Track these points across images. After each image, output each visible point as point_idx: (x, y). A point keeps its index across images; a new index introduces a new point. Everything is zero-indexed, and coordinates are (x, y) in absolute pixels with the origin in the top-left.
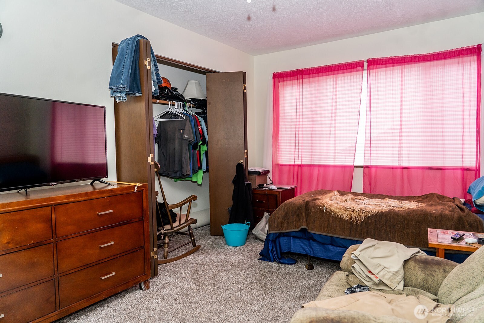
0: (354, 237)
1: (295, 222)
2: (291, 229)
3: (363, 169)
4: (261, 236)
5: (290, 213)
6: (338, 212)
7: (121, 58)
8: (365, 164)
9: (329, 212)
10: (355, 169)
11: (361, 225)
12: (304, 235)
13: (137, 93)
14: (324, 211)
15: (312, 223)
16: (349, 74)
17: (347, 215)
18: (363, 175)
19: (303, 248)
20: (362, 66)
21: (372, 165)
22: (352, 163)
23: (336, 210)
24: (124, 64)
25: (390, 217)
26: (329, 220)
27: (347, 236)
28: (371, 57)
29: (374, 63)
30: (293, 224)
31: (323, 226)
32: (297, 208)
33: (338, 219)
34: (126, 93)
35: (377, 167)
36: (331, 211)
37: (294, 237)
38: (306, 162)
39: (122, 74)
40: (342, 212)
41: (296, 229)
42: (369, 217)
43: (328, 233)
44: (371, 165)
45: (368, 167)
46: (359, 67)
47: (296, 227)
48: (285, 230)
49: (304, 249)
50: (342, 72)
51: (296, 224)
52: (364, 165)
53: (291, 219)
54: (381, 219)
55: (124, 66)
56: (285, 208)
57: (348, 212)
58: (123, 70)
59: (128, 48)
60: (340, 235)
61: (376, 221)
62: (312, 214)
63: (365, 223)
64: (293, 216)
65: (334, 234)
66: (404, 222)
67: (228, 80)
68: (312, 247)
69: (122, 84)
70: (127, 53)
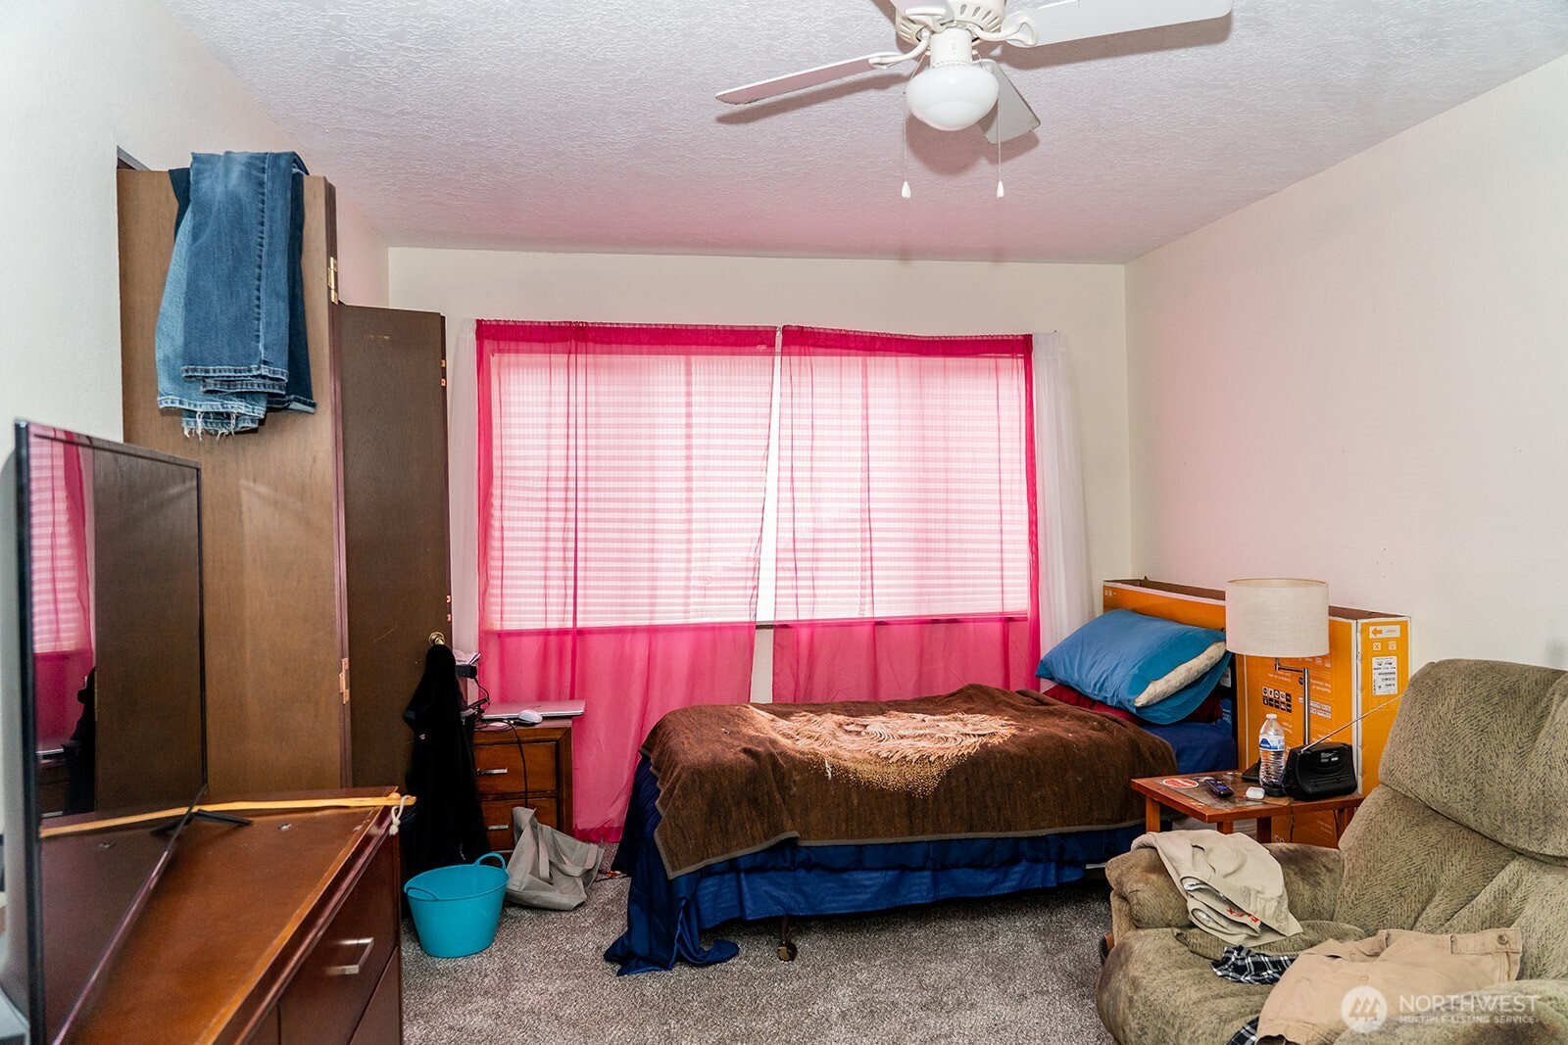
0: (922, 834)
1: (747, 826)
2: (741, 848)
3: (772, 630)
4: (533, 893)
5: (725, 799)
6: (868, 771)
7: (236, 242)
8: (778, 618)
9: (842, 773)
10: (758, 632)
11: (935, 796)
12: (784, 857)
13: (295, 400)
14: (830, 774)
15: (801, 818)
16: (727, 358)
17: (892, 777)
18: (774, 648)
19: (772, 897)
20: (772, 345)
21: (800, 618)
22: (746, 616)
23: (859, 768)
24: (260, 274)
25: (996, 765)
26: (848, 799)
27: (903, 835)
28: (795, 322)
29: (803, 340)
30: (744, 830)
31: (834, 818)
32: (747, 779)
33: (872, 791)
34: (268, 402)
35: (812, 625)
36: (847, 772)
37: (749, 871)
38: (602, 619)
39: (258, 319)
40: (878, 768)
41: (755, 844)
42: (949, 772)
43: (851, 837)
44: (798, 621)
45: (784, 626)
46: (762, 343)
47: (754, 838)
48: (718, 855)
49: (777, 901)
50: (704, 350)
51: (751, 828)
52: (774, 621)
53: (734, 817)
54: (978, 772)
55: (259, 280)
56: (706, 785)
57: (893, 768)
58: (258, 299)
59: (263, 202)
60: (886, 836)
61: (967, 779)
62: (795, 789)
63: (945, 790)
64: (738, 805)
65: (871, 836)
66: (1028, 770)
67: (387, 338)
68: (805, 888)
69: (265, 363)
70: (262, 224)
